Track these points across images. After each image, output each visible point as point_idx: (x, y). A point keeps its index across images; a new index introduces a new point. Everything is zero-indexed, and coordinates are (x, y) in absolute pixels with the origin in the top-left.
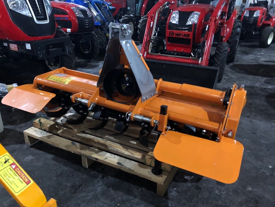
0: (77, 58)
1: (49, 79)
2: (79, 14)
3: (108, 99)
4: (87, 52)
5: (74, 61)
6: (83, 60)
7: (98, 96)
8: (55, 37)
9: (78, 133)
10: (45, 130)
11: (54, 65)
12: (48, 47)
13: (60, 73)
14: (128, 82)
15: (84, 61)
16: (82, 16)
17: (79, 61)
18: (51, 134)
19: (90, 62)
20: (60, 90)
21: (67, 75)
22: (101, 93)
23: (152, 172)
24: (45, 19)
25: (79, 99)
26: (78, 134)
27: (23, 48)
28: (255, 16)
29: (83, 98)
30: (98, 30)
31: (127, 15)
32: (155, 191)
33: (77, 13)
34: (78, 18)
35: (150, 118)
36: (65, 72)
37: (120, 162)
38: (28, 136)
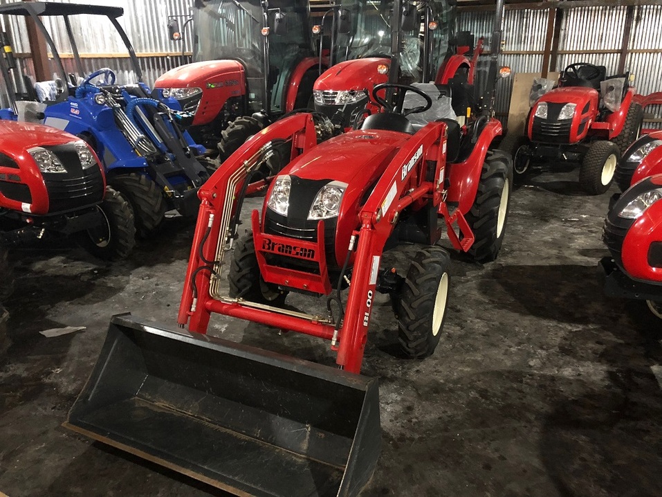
28: (562, 117)
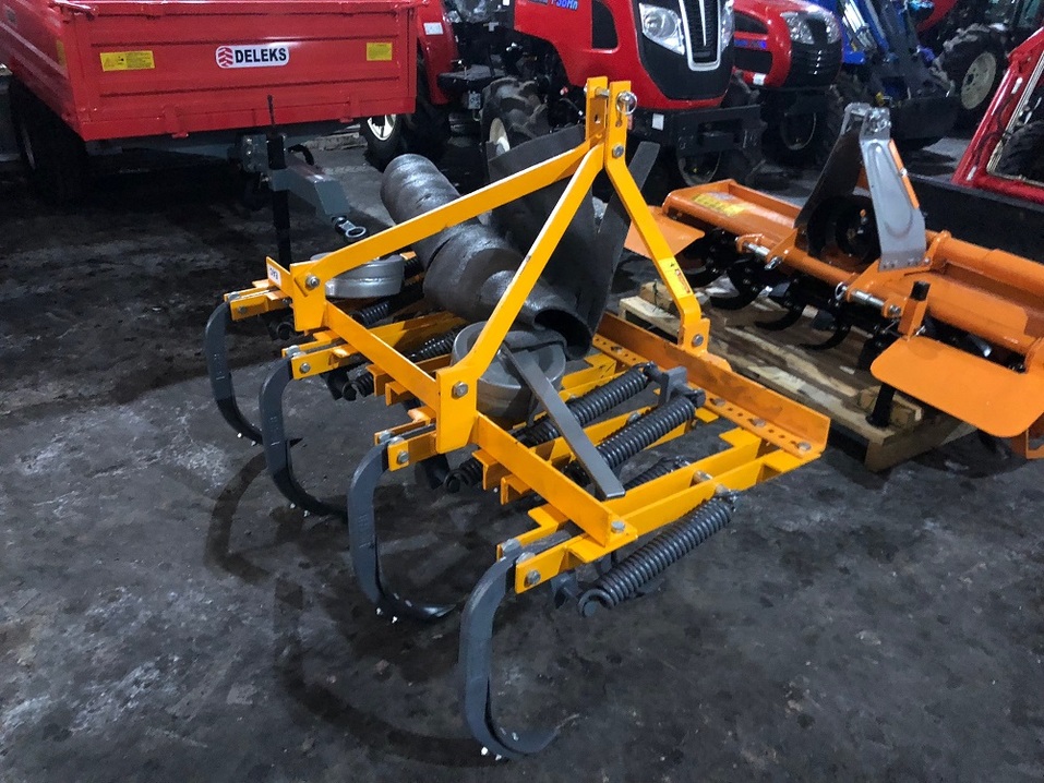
0: (763, 162)
1: (696, 200)
2: (800, 33)
3: (811, 255)
4: (796, 147)
5: (754, 169)
6: (779, 170)
7: (792, 247)
8: (723, 105)
9: (728, 326)
10: (661, 307)
11: (698, 174)
12: (702, 128)
13: (721, 191)
14: (863, 227)
15: (781, 174)
16: (809, 39)
17: (766, 169)
18: (672, 317)
19: (798, 177)
20: (715, 227)
21: (734, 198)
22: (800, 242)
23: (867, 418)
24: (713, 58)
25: (751, 246)
26: (728, 329)
27: (645, 125)
29: (759, 244)
30: (852, 79)
31: (979, 29)
32: (863, 459)
33: (794, 30)
34: (796, 45)
35: (883, 299)
36: (731, 190)
37: (805, 390)
38: (627, 312)
